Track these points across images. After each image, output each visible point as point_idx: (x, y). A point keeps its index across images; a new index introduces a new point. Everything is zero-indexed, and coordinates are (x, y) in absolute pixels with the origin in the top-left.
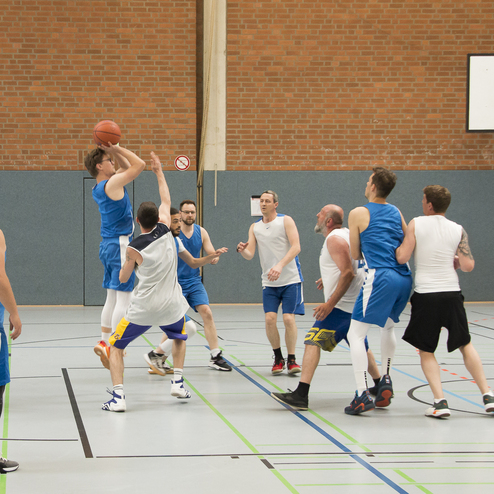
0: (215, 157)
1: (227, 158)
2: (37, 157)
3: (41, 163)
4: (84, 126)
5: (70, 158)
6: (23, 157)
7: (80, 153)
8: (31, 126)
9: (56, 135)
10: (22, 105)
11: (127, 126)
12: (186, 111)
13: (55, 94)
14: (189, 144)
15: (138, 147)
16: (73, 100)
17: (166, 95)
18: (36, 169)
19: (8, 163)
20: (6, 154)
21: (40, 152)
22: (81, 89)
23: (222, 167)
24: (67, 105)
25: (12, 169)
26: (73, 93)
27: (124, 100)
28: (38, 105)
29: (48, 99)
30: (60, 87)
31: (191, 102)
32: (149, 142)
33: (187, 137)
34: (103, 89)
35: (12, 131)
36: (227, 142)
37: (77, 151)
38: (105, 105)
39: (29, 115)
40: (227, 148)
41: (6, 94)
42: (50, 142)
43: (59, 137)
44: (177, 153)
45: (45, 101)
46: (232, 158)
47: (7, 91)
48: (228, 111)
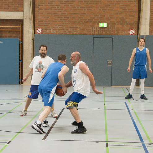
0: (145, 30)
1: (150, 30)
2: (76, 30)
3: (78, 32)
4: (94, 18)
5: (88, 30)
6: (71, 30)
7: (92, 28)
8: (74, 18)
9: (83, 21)
10: (71, 10)
11: (111, 18)
12: (134, 12)
13: (83, 6)
14: (135, 25)
15: (114, 26)
16: (90, 8)
17: (126, 6)
18: (75, 34)
19: (65, 32)
20: (64, 28)
21: (77, 28)
22: (93, 4)
23: (148, 34)
24: (88, 10)
25: (66, 34)
26: (90, 5)
27: (110, 8)
28: (77, 10)
29: (80, 7)
30: (85, 3)
31: (136, 8)
32: (119, 24)
33: (134, 22)
34: (101, 4)
35: (67, 20)
36: (150, 24)
37: (91, 27)
38: (102, 10)
39: (73, 14)
40: (150, 26)
41: (65, 5)
42: (81, 24)
43: (84, 22)
44: (130, 28)
45: (80, 8)
46: (152, 30)
47: (65, 4)
48: (151, 12)
